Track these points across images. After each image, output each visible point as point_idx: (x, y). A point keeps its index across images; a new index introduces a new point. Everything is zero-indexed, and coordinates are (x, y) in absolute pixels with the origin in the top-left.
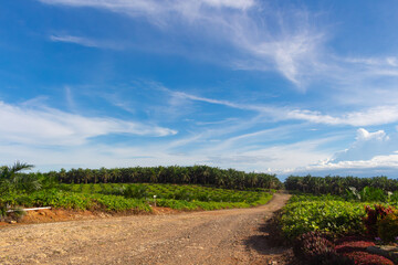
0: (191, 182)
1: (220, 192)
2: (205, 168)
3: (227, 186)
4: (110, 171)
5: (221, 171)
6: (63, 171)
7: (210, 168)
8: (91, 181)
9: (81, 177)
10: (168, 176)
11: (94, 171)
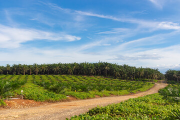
0: (97, 74)
1: (116, 81)
2: (106, 64)
3: (122, 77)
4: (41, 66)
5: (118, 66)
6: (8, 66)
7: (110, 64)
8: (28, 73)
9: (21, 70)
10: (80, 70)
11: (29, 66)
